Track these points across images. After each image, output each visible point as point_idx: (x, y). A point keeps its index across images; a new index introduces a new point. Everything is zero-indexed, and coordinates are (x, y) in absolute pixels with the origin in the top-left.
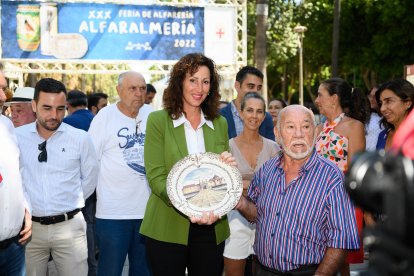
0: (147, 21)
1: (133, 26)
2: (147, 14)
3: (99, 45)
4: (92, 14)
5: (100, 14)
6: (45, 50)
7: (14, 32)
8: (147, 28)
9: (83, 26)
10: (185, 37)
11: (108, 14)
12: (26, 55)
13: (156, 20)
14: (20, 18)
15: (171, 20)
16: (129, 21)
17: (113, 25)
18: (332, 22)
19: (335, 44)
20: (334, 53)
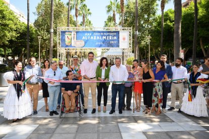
0: (102, 36)
1: (98, 37)
2: (102, 34)
3: (88, 43)
4: (86, 34)
5: (88, 34)
6: (73, 45)
7: (64, 40)
8: (102, 38)
9: (84, 38)
10: (113, 40)
11: (91, 34)
12: (67, 46)
13: (105, 36)
14: (66, 36)
15: (109, 35)
16: (97, 36)
17: (92, 37)
18: (161, 33)
19: (162, 41)
20: (161, 44)
